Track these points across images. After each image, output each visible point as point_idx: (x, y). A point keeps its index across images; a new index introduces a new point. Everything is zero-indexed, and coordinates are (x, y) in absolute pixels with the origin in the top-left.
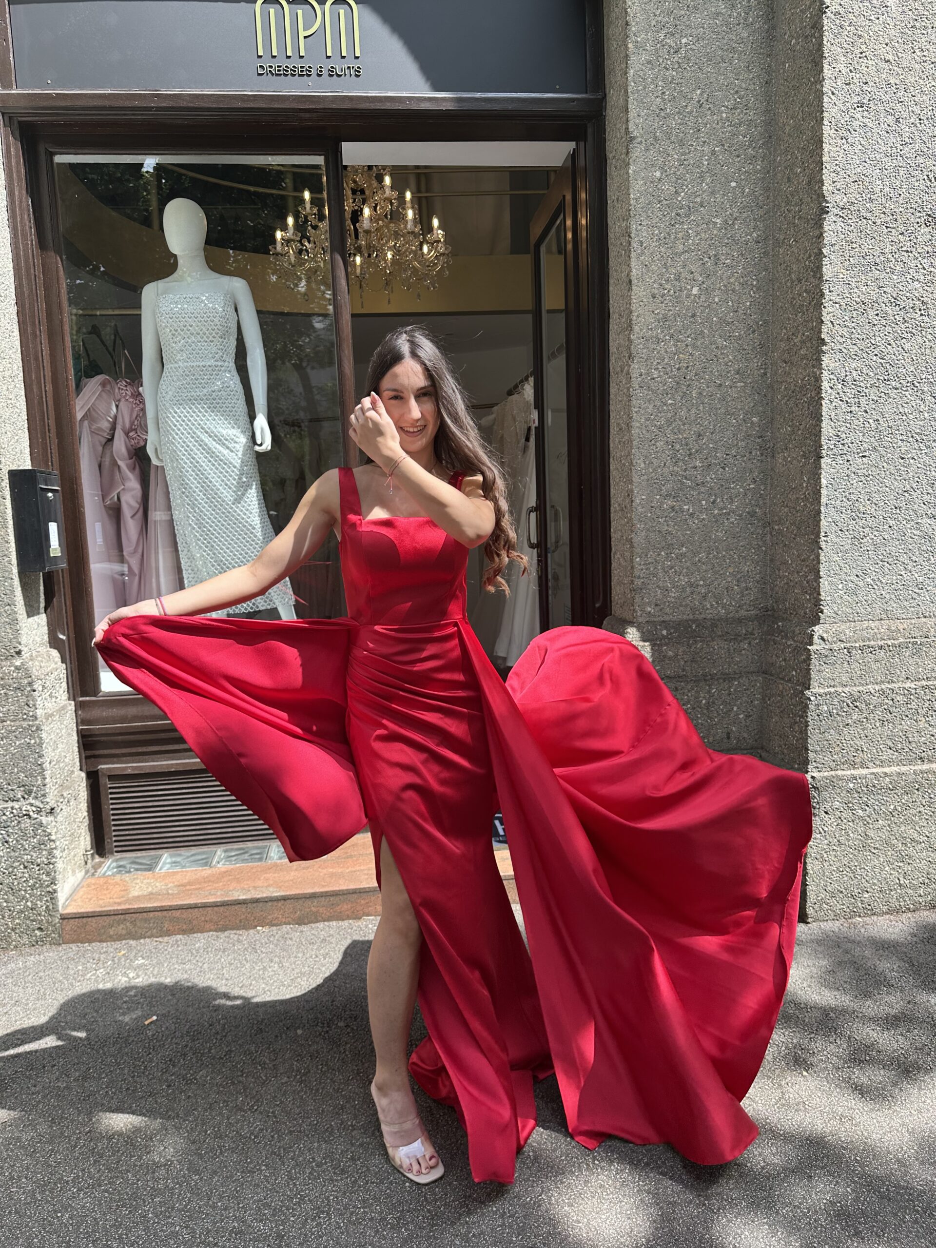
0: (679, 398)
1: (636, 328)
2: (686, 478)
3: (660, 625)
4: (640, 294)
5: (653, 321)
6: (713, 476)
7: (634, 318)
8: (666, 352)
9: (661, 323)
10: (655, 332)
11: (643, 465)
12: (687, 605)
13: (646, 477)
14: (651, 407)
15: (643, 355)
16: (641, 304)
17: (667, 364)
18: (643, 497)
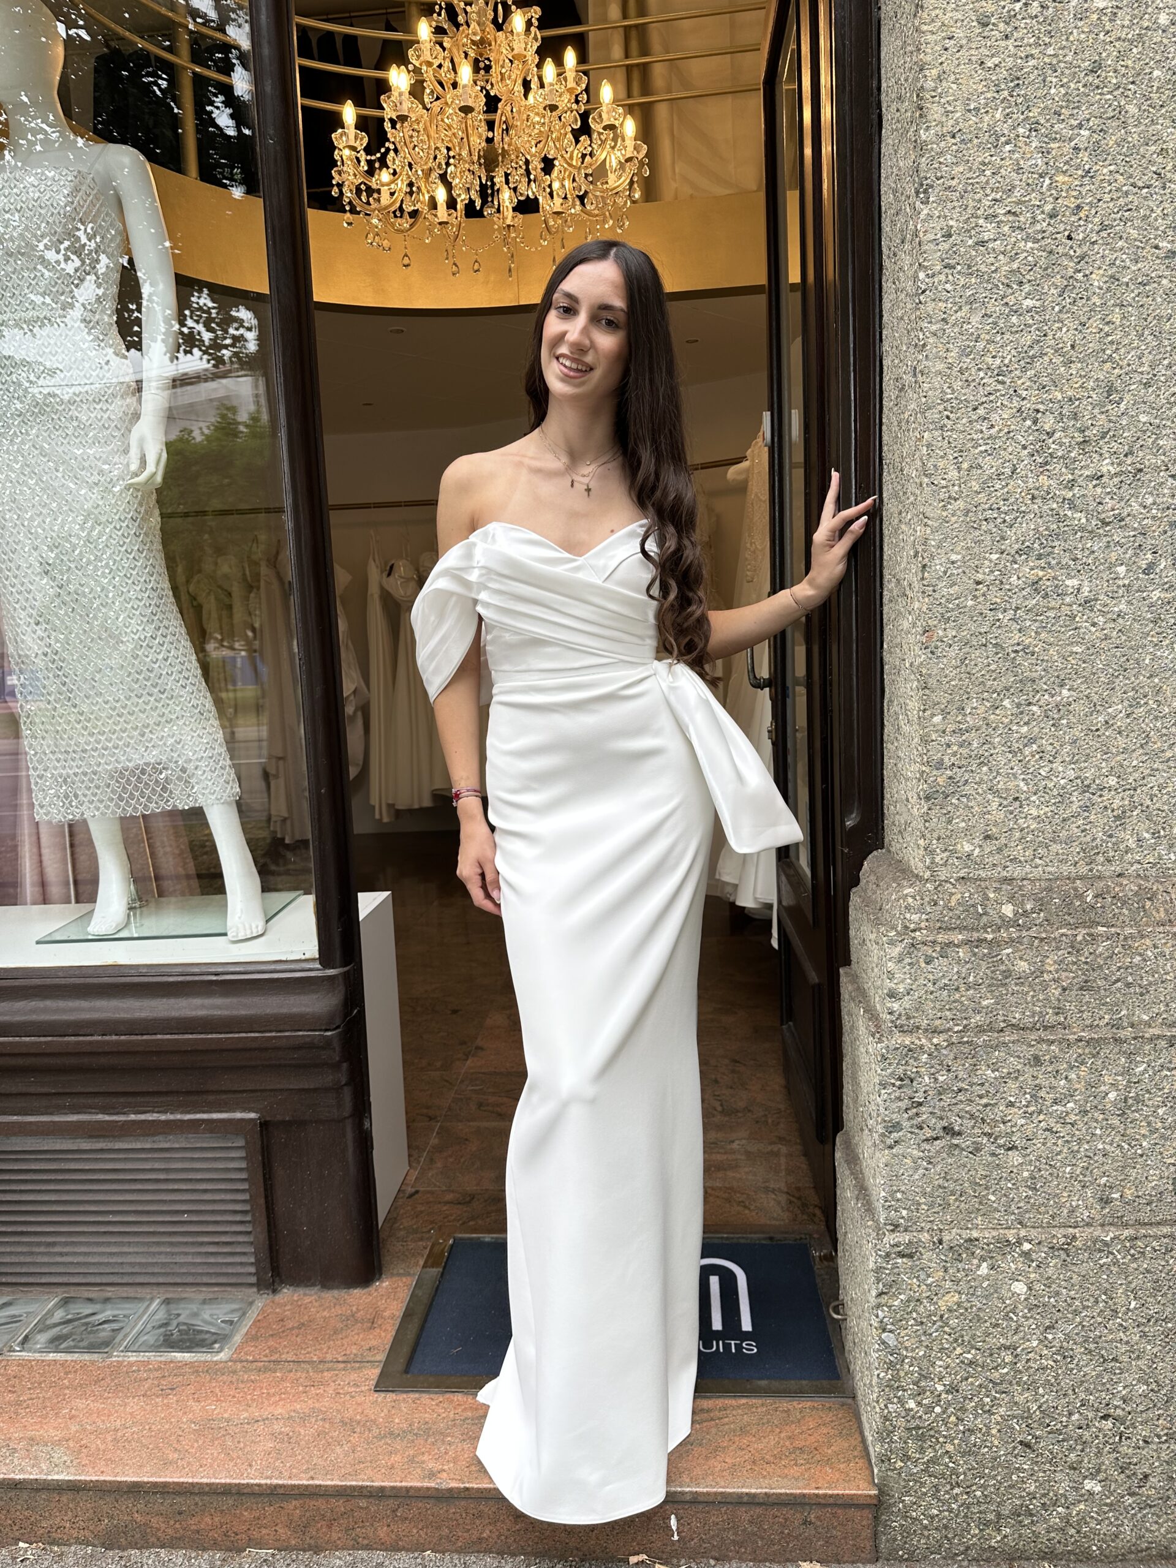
0: (1053, 291)
1: (935, 112)
2: (1073, 507)
3: (996, 890)
4: (946, 19)
5: (980, 88)
6: (1150, 500)
7: (930, 84)
8: (1019, 170)
9: (1006, 93)
10: (986, 118)
11: (953, 474)
12: (1069, 841)
13: (960, 504)
14: (975, 319)
15: (954, 183)
16: (949, 43)
17: (1019, 202)
18: (954, 557)
